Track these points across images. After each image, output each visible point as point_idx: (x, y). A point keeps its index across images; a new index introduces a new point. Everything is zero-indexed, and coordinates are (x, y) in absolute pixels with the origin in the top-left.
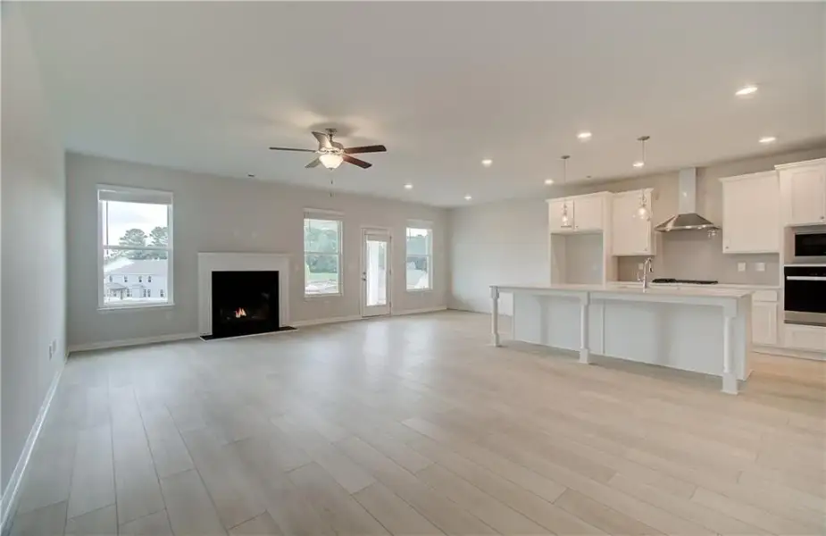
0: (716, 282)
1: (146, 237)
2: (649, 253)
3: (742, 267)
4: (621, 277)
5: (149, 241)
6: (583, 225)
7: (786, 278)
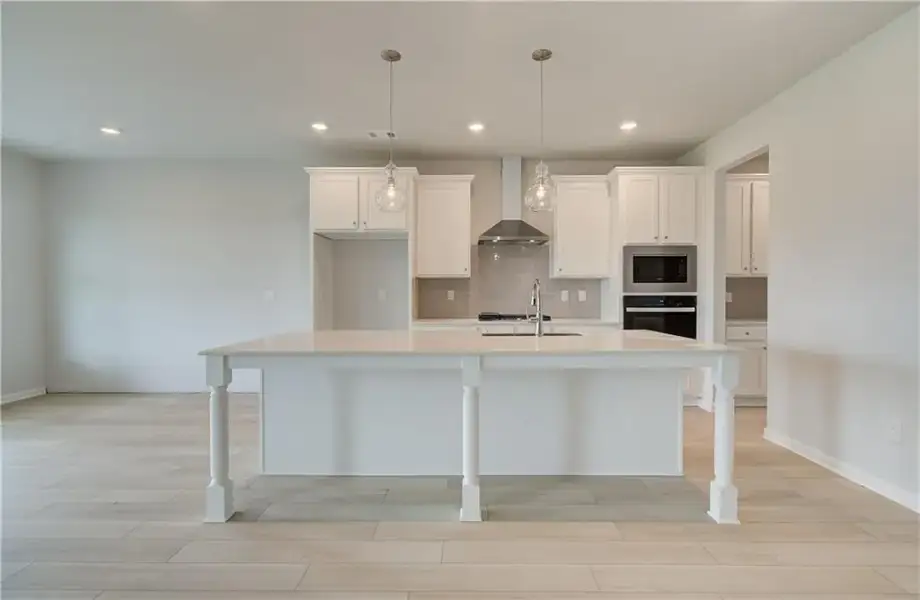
2: (468, 273)
3: (564, 295)
4: (423, 312)
7: (625, 310)
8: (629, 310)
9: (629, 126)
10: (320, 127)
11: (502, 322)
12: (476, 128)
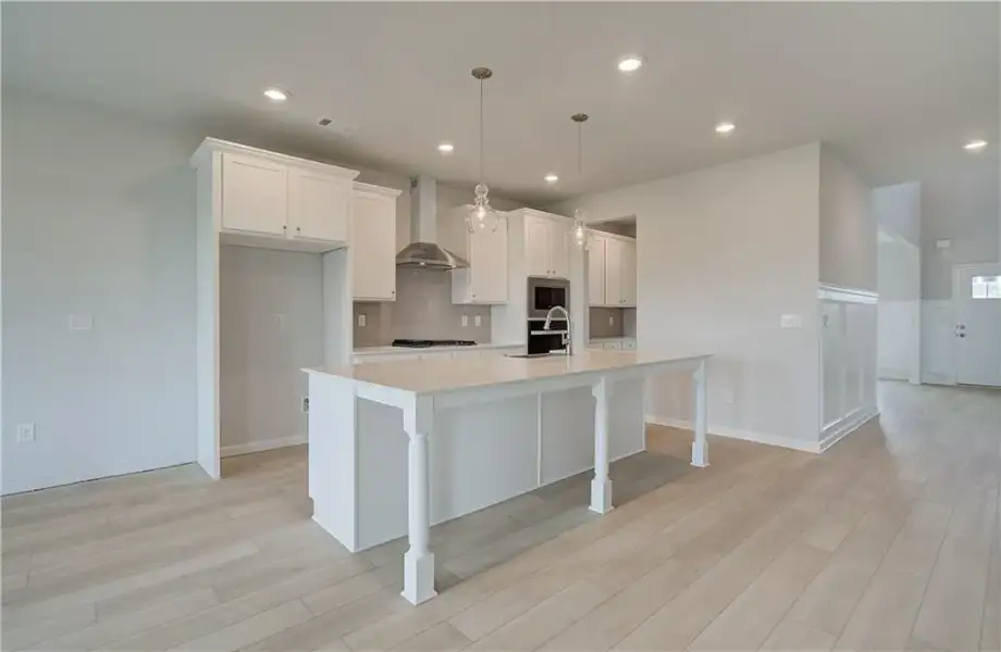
2: (393, 297)
3: (465, 321)
7: (529, 333)
8: (533, 333)
9: (552, 178)
10: (275, 95)
11: (432, 348)
12: (446, 148)
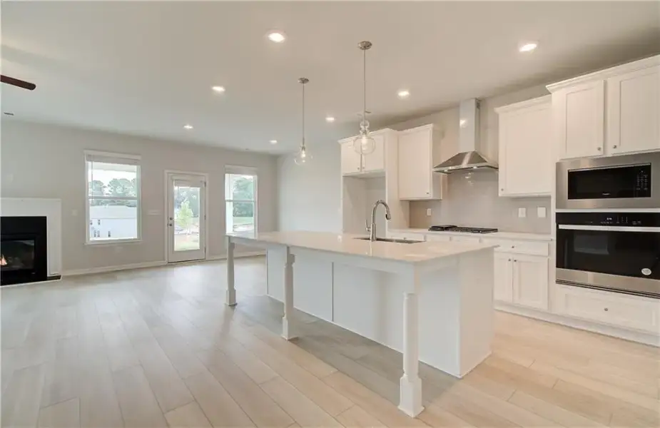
0: (495, 230)
1: (105, 187)
2: (430, 196)
3: (522, 212)
4: (413, 223)
5: (107, 190)
6: (371, 167)
7: (557, 226)
8: (561, 227)
12: (404, 94)
